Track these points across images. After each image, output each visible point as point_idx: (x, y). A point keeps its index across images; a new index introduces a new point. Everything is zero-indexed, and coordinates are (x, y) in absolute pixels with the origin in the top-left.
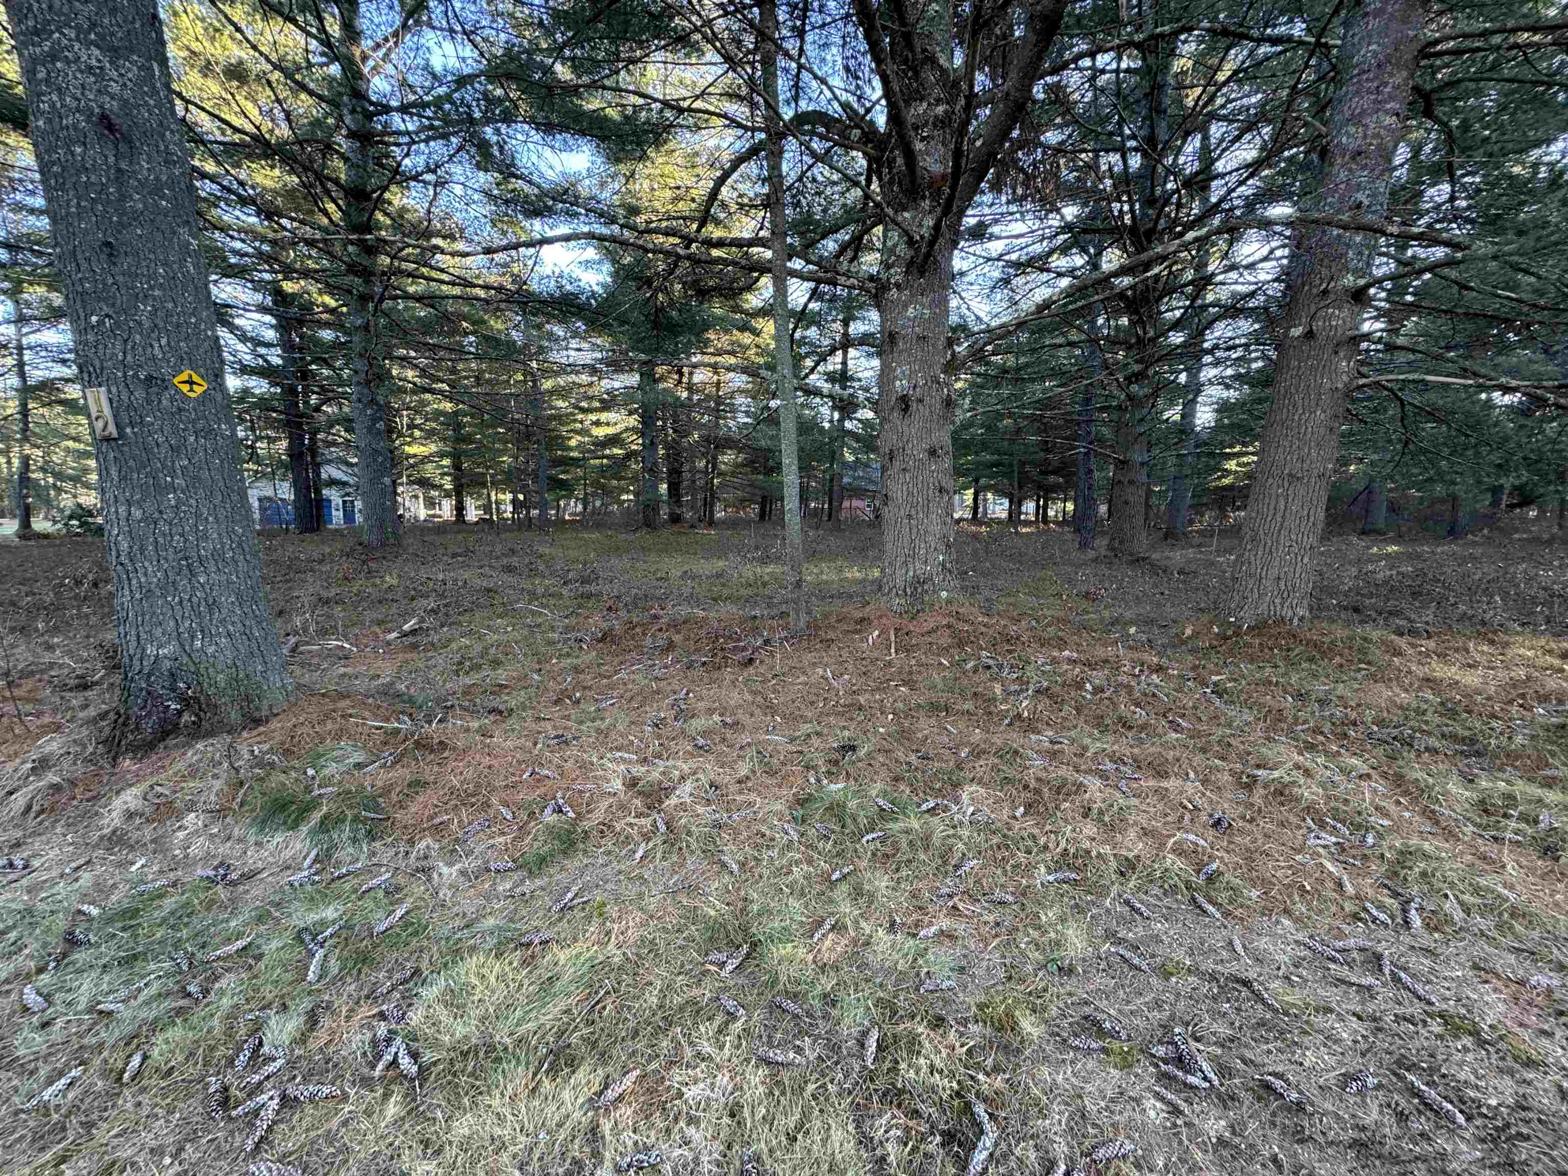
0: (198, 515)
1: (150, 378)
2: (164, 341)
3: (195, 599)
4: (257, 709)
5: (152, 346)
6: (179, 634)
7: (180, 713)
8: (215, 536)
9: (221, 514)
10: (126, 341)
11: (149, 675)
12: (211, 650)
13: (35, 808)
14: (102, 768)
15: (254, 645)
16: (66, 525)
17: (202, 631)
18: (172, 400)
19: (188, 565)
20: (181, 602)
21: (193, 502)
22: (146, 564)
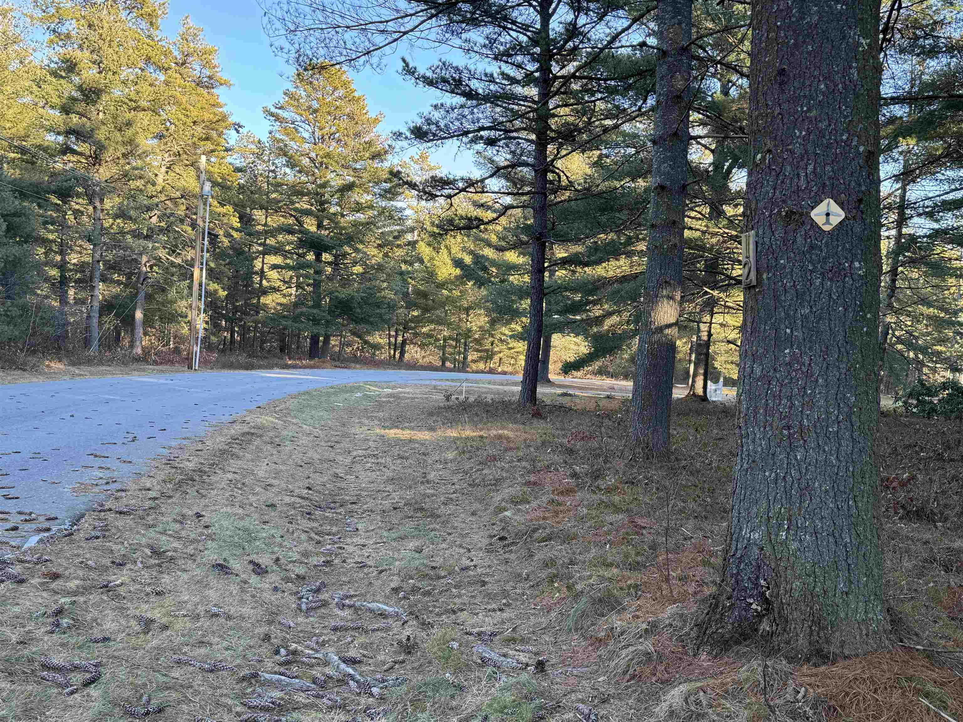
0: (808, 375)
1: (790, 214)
2: (810, 168)
3: (788, 478)
4: (828, 642)
5: (798, 175)
6: (769, 518)
7: (760, 616)
8: (822, 402)
9: (834, 374)
10: (778, 175)
11: (741, 559)
12: (794, 546)
13: (631, 671)
14: (686, 654)
15: (841, 552)
16: (905, 403)
17: (789, 520)
18: (806, 236)
19: (790, 436)
20: (776, 480)
21: (806, 360)
22: (756, 429)
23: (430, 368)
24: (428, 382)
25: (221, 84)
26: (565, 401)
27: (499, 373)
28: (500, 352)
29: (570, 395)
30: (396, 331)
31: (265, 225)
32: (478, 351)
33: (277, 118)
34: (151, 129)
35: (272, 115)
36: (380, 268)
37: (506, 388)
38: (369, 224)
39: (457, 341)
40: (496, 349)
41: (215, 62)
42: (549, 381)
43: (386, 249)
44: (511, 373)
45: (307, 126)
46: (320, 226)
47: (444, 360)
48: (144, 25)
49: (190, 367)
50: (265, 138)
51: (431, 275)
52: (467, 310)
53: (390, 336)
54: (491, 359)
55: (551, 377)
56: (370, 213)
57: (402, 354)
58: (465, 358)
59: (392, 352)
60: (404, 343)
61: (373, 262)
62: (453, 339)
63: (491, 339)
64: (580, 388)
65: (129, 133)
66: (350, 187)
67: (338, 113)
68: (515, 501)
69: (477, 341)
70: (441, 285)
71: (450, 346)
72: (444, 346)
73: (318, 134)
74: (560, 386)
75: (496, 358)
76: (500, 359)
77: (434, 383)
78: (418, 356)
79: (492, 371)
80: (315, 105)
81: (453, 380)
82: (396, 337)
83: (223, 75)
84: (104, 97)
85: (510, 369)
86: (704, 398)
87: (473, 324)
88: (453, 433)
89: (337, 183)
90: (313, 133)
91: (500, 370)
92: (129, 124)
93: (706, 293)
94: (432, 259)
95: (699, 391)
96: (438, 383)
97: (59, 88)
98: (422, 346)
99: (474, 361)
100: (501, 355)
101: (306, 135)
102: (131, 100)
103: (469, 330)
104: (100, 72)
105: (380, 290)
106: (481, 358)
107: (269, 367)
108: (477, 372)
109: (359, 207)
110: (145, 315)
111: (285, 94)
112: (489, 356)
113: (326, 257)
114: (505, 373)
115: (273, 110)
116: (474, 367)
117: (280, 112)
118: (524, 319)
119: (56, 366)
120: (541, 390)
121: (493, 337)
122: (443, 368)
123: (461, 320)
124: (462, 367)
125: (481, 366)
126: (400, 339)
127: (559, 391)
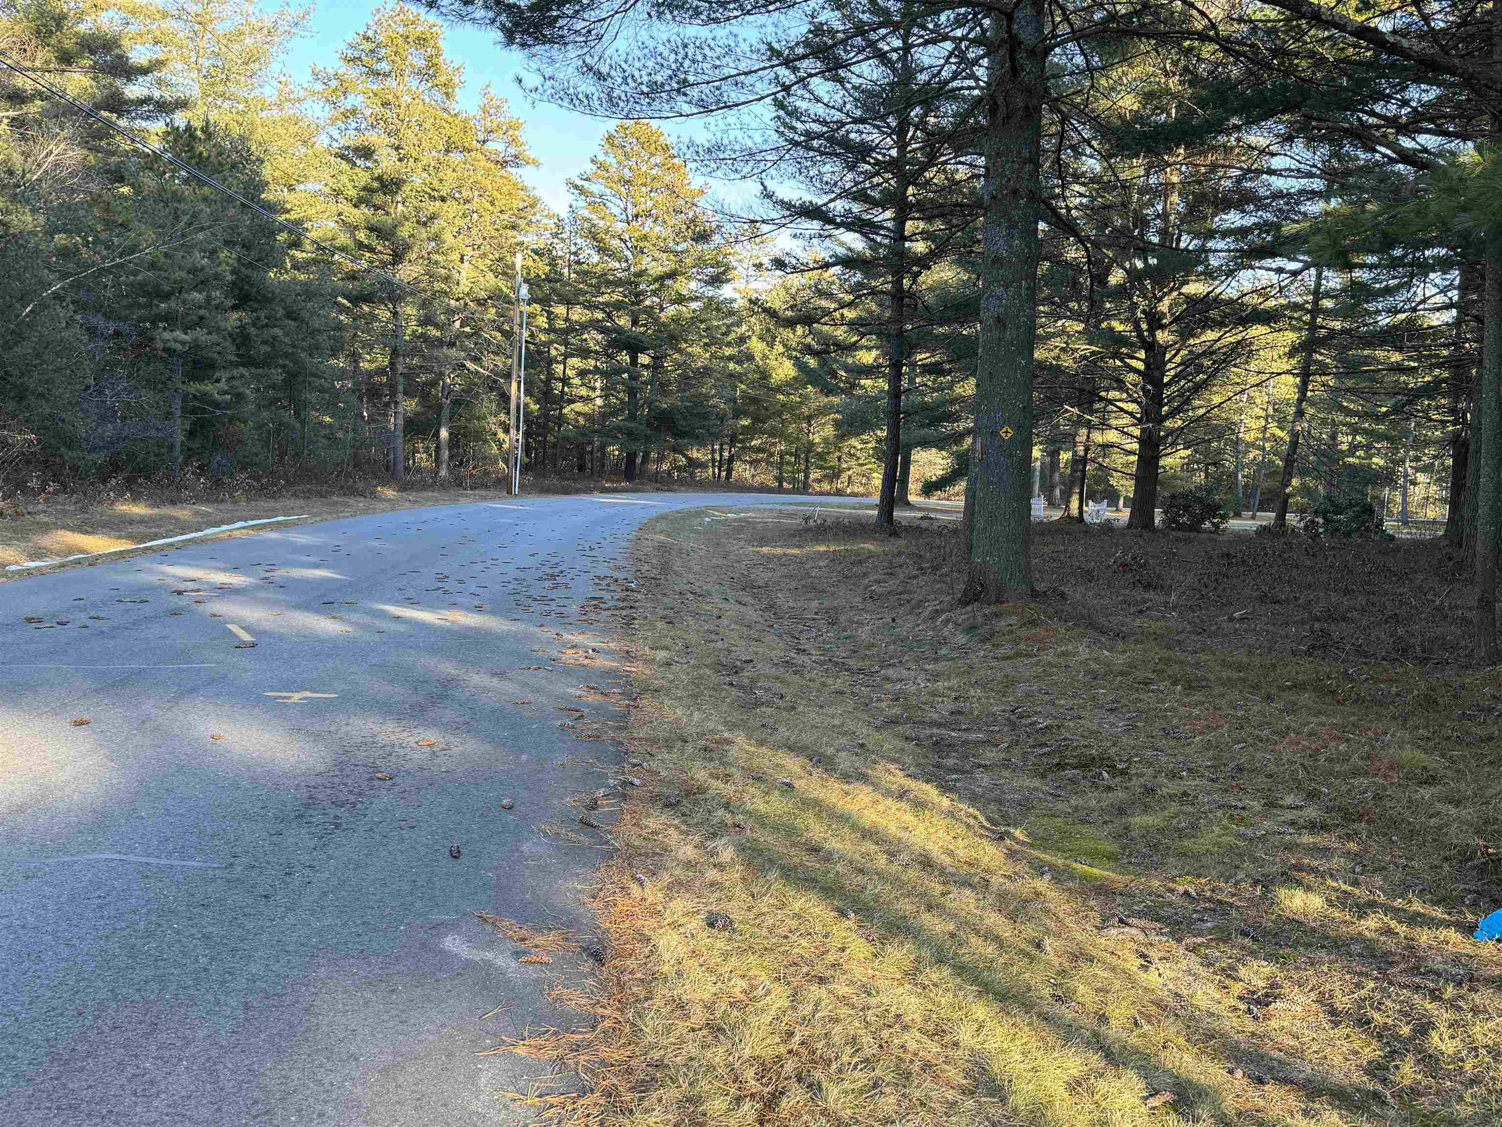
1: (992, 432)
23: (763, 489)
24: (770, 507)
25: (528, 163)
26: (924, 524)
27: (849, 495)
28: (849, 469)
29: (931, 518)
30: (721, 445)
31: (567, 319)
32: (821, 468)
33: (581, 191)
34: (456, 222)
35: (576, 187)
36: (706, 371)
37: (860, 512)
38: (695, 319)
39: (797, 456)
40: (844, 466)
41: (522, 139)
42: (908, 503)
43: (713, 349)
44: (862, 495)
45: (619, 201)
46: (635, 322)
47: (780, 480)
48: (439, 96)
49: (509, 492)
50: (564, 214)
51: (765, 375)
52: (809, 419)
53: (713, 451)
54: (838, 478)
55: (912, 498)
56: (694, 305)
57: (729, 471)
58: (807, 477)
59: (716, 470)
60: (731, 459)
61: (700, 364)
62: (791, 454)
63: (837, 454)
64: (942, 511)
65: (435, 227)
66: (672, 275)
67: (657, 185)
68: (878, 582)
69: (821, 456)
70: (778, 389)
71: (788, 463)
72: (781, 463)
73: (631, 211)
74: (920, 509)
75: (844, 477)
76: (850, 477)
77: (778, 507)
78: (747, 475)
79: (839, 493)
80: (627, 174)
81: (797, 504)
82: (721, 450)
83: (531, 154)
84: (406, 188)
85: (861, 490)
86: (1080, 519)
87: (816, 435)
88: (822, 548)
89: (656, 269)
90: (626, 209)
91: (849, 491)
92: (433, 217)
93: (1067, 411)
94: (765, 357)
95: (1075, 512)
96: (783, 507)
97: (355, 177)
98: (754, 463)
99: (819, 481)
100: (850, 473)
101: (616, 211)
102: (433, 190)
103: (812, 444)
104: (400, 160)
105: (707, 397)
106: (825, 476)
107: (588, 491)
108: (821, 494)
109: (680, 300)
110: (450, 434)
111: (592, 161)
112: (835, 474)
113: (644, 359)
114: (855, 495)
115: (579, 183)
116: (817, 488)
117: (586, 184)
118: (879, 433)
119: (390, 493)
120: (898, 514)
121: (839, 451)
122: (780, 490)
123: (801, 430)
124: (804, 488)
125: (826, 486)
126: (726, 454)
127: (919, 515)
